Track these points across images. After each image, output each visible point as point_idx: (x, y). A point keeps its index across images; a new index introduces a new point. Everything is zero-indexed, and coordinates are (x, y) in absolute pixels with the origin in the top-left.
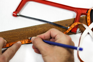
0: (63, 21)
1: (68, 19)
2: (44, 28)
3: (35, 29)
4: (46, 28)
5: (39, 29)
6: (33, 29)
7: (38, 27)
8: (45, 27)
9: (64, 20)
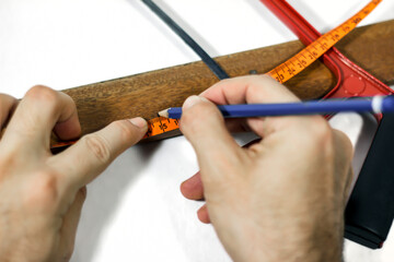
0: (239, 54)
1: (260, 49)
2: (159, 88)
3: (120, 94)
4: (164, 86)
5: (136, 92)
6: (110, 93)
7: (131, 84)
8: (162, 83)
9: (244, 53)
